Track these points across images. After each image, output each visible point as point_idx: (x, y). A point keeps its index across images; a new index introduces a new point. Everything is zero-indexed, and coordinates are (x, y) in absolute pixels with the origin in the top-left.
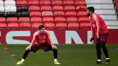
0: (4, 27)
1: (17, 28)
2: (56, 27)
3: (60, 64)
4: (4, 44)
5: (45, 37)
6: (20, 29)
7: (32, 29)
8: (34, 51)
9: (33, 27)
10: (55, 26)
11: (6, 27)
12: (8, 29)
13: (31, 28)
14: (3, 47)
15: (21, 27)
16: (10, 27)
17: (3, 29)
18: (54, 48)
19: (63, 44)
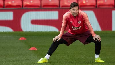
0: (18, 5)
1: (38, 6)
2: (97, 5)
3: (104, 62)
4: (18, 32)
5: (80, 22)
6: (42, 8)
7: (61, 7)
8: (67, 44)
9: (63, 5)
10: (96, 3)
11: (21, 6)
12: (24, 8)
13: (59, 6)
14: (16, 36)
15: (44, 6)
16: (27, 6)
17: (16, 8)
18: (96, 39)
19: (108, 32)
